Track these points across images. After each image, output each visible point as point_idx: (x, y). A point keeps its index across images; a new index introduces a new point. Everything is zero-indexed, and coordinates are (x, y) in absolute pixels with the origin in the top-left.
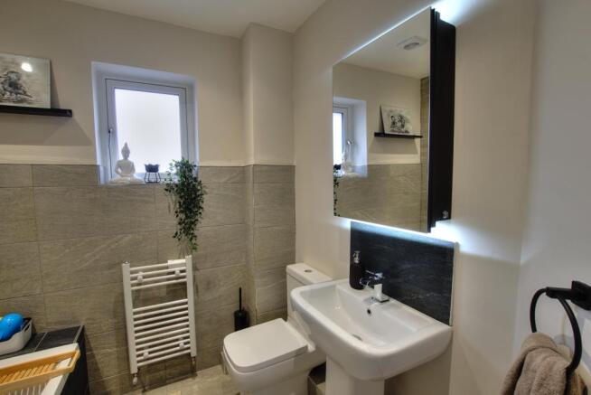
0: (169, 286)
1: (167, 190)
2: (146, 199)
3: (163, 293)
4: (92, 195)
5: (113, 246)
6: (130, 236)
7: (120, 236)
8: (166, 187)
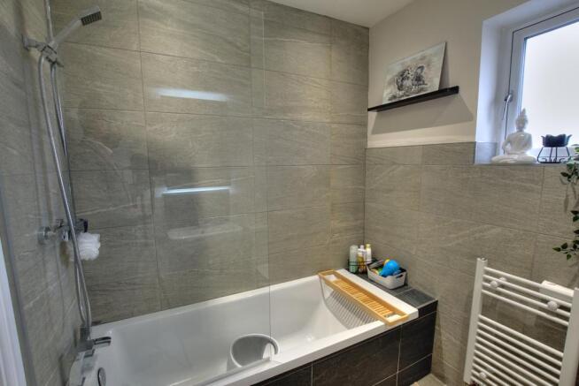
0: (539, 317)
1: (564, 174)
2: (528, 185)
3: (531, 322)
4: (465, 175)
5: (477, 235)
6: (499, 230)
7: (486, 226)
8: (565, 170)
